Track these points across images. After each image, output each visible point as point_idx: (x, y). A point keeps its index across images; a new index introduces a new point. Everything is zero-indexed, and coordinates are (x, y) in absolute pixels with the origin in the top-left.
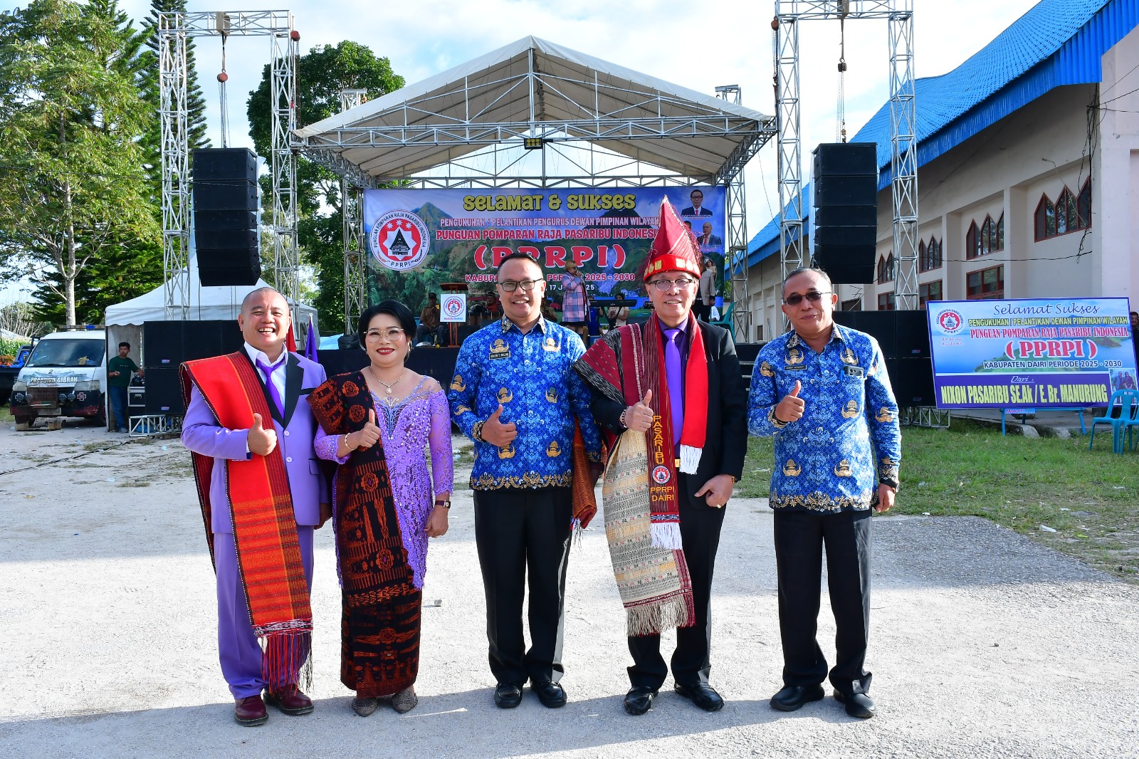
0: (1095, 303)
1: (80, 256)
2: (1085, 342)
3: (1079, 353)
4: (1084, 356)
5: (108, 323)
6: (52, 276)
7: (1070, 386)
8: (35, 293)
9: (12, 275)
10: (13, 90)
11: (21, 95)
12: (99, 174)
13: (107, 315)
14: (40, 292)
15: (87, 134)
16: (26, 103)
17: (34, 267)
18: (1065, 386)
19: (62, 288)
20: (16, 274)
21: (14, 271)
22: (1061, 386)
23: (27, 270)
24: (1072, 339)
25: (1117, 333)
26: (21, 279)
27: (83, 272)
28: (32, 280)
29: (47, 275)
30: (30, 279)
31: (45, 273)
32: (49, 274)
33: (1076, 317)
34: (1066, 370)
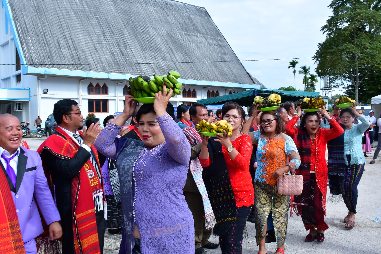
1: (360, 78)
5: (372, 103)
6: (350, 86)
8: (345, 92)
9: (336, 86)
10: (338, 24)
11: (341, 25)
12: (367, 48)
13: (372, 100)
14: (347, 92)
15: (364, 35)
16: (342, 28)
17: (344, 83)
19: (354, 90)
20: (337, 85)
21: (337, 84)
23: (341, 84)
26: (339, 87)
27: (361, 84)
28: (344, 88)
29: (348, 86)
30: (343, 87)
31: (348, 85)
32: (349, 85)
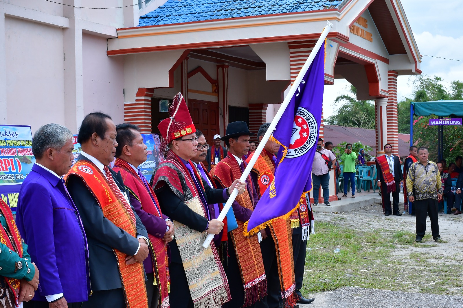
0: (15, 129)
2: (15, 159)
3: (13, 169)
4: (15, 171)
7: (13, 194)
18: (10, 194)
22: (8, 194)
24: (8, 157)
25: (29, 153)
33: (8, 140)
34: (9, 182)
